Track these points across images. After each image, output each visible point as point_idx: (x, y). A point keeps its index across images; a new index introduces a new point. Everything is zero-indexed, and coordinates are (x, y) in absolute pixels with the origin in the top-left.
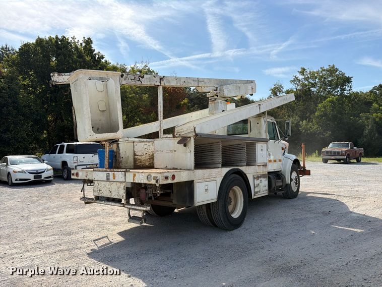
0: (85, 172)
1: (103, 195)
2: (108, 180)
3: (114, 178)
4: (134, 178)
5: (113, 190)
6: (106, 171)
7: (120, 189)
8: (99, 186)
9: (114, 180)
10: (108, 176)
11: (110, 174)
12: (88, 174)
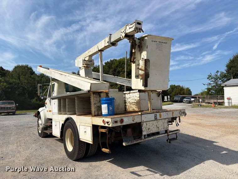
0: (132, 117)
1: (152, 132)
2: (156, 119)
3: (161, 117)
4: (173, 114)
5: (160, 125)
6: (153, 113)
7: (165, 123)
8: (148, 126)
9: (161, 118)
10: (156, 116)
11: (157, 115)
12: (135, 118)
